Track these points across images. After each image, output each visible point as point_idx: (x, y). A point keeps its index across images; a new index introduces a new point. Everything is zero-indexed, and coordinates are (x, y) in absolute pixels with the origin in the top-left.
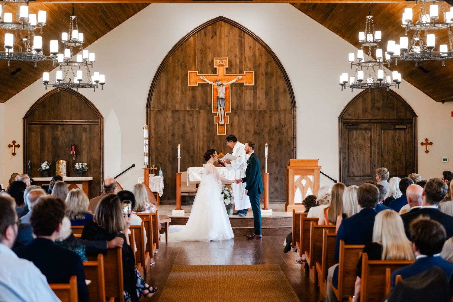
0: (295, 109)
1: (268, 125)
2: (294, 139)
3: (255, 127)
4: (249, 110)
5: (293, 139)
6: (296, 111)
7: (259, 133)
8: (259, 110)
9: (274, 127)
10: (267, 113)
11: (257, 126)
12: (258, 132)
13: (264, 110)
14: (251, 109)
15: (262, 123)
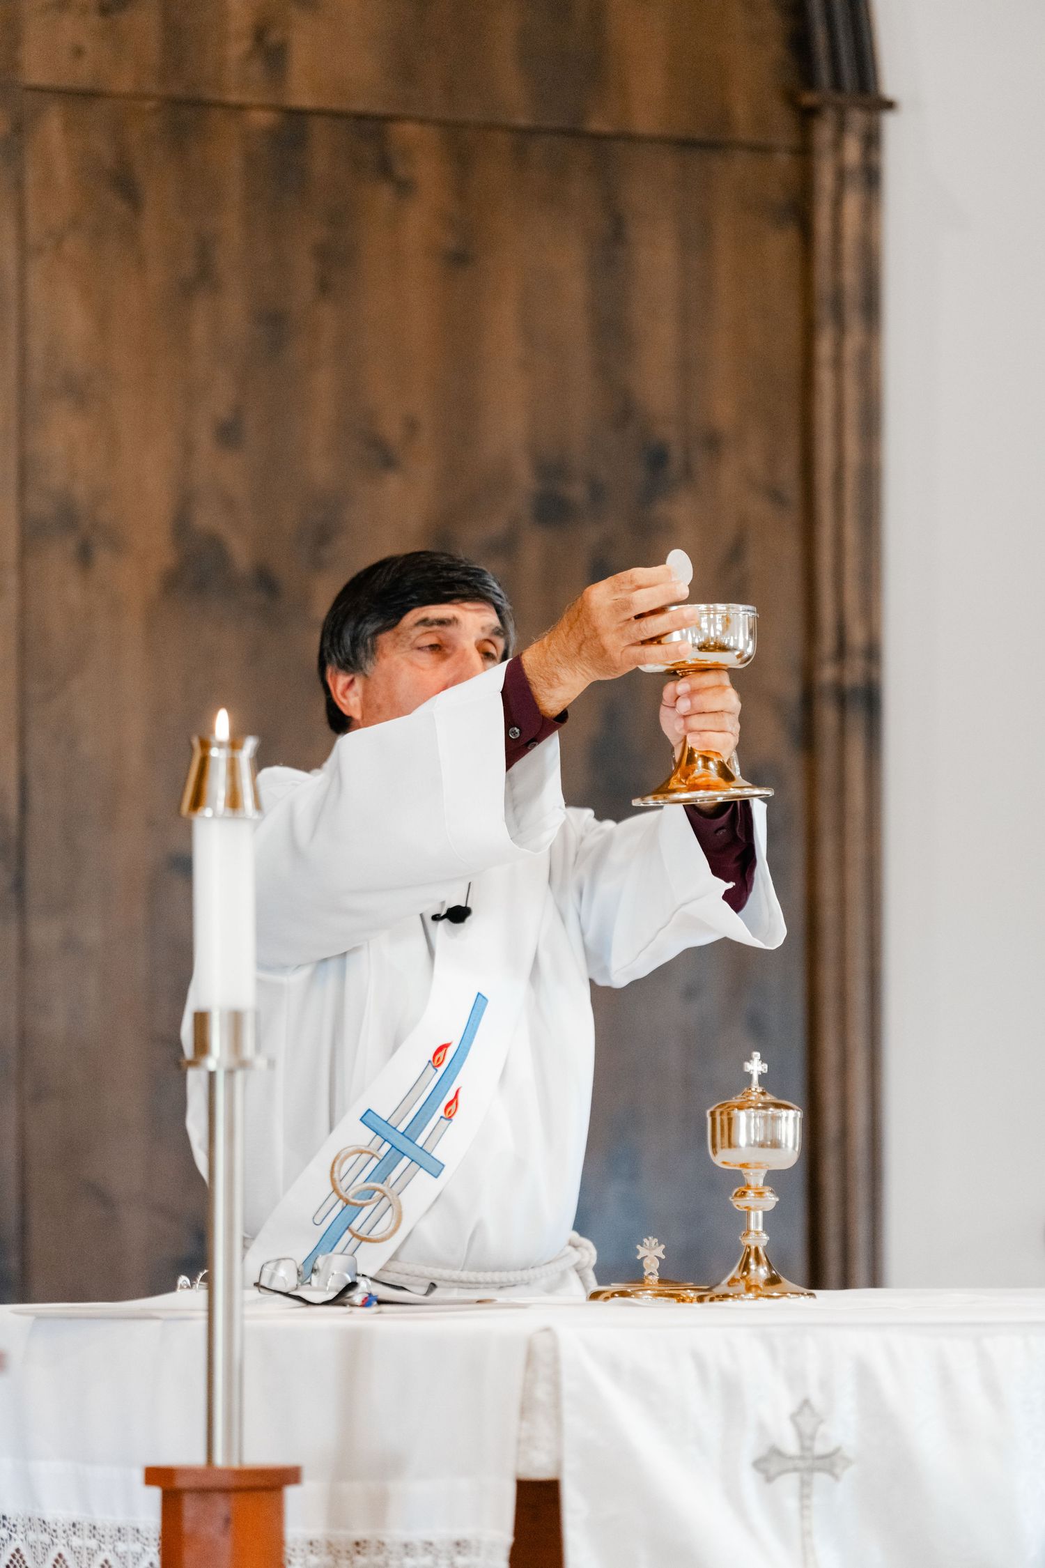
0: (872, 140)
1: (412, 426)
2: (856, 721)
3: (188, 448)
4: (88, 96)
5: (828, 716)
6: (871, 177)
7: (266, 581)
8: (261, 119)
9: (524, 477)
10: (404, 188)
11: (228, 434)
12: (242, 554)
13: (360, 117)
14: (124, 83)
15: (324, 382)
